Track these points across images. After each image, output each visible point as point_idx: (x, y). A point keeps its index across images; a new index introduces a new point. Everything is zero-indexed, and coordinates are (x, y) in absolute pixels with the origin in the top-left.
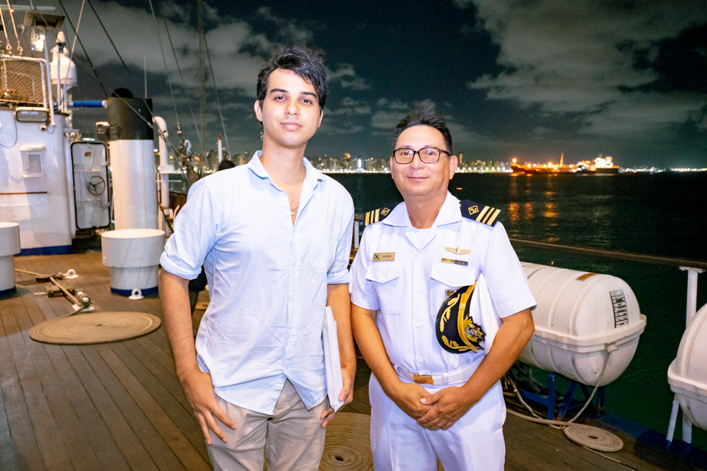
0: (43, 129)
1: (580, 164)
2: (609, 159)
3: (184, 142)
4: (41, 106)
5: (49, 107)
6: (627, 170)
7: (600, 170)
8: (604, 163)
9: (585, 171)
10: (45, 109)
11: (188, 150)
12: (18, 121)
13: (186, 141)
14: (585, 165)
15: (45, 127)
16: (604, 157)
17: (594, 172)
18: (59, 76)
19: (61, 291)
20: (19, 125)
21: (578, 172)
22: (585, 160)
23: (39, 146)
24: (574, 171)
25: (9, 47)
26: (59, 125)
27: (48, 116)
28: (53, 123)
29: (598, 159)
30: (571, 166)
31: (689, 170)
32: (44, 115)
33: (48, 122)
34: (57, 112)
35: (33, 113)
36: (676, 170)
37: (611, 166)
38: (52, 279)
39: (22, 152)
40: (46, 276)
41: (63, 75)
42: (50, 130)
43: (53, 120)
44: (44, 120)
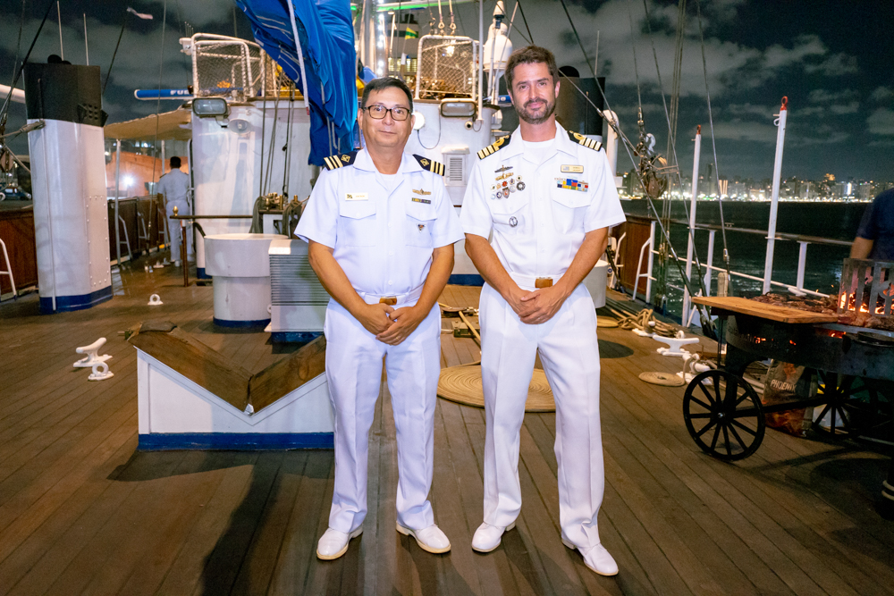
0: (469, 126)
3: (645, 136)
4: (469, 96)
5: (477, 99)
10: (473, 100)
11: (650, 148)
12: (443, 116)
13: (649, 135)
15: (470, 123)
18: (492, 58)
19: (469, 330)
20: (443, 119)
23: (462, 147)
25: (441, 25)
26: (486, 122)
27: (476, 109)
28: (480, 118)
32: (472, 107)
33: (474, 117)
34: (486, 104)
35: (459, 105)
38: (461, 313)
39: (443, 154)
40: (455, 309)
41: (497, 58)
42: (476, 127)
43: (482, 113)
44: (470, 114)
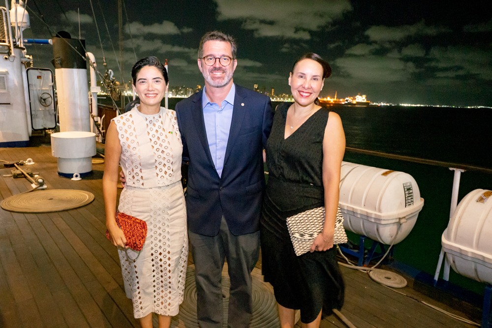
0: (6, 58)
1: (347, 99)
2: (364, 96)
3: (108, 71)
4: (4, 42)
5: (9, 42)
6: (375, 104)
7: (358, 103)
8: (361, 99)
9: (350, 103)
10: (7, 44)
11: (111, 77)
13: (110, 70)
14: (350, 99)
15: (7, 57)
16: (361, 95)
17: (355, 104)
18: (16, 20)
19: (23, 174)
21: (346, 104)
22: (350, 97)
23: (3, 70)
24: (343, 103)
26: (18, 56)
27: (10, 49)
28: (13, 54)
29: (358, 96)
30: (341, 100)
31: (410, 105)
32: (6, 48)
33: (9, 54)
34: (16, 46)
36: (403, 105)
37: (365, 101)
38: (15, 165)
40: (11, 163)
41: (20, 19)
42: (11, 59)
43: (13, 52)
44: (6, 52)
